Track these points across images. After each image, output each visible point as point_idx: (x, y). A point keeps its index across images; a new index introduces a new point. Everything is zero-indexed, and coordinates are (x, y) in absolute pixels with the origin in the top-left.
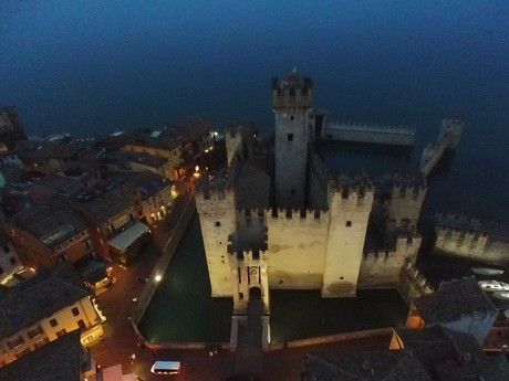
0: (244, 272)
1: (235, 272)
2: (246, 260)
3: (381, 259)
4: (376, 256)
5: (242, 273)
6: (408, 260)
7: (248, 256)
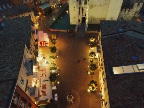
0: (81, 10)
1: (78, 10)
2: (82, 4)
3: (127, 12)
4: (125, 11)
5: (80, 11)
6: (136, 13)
7: (83, 2)
